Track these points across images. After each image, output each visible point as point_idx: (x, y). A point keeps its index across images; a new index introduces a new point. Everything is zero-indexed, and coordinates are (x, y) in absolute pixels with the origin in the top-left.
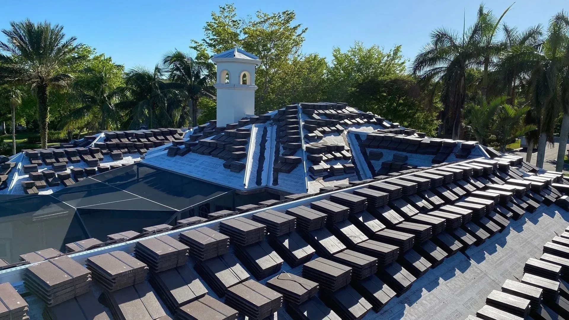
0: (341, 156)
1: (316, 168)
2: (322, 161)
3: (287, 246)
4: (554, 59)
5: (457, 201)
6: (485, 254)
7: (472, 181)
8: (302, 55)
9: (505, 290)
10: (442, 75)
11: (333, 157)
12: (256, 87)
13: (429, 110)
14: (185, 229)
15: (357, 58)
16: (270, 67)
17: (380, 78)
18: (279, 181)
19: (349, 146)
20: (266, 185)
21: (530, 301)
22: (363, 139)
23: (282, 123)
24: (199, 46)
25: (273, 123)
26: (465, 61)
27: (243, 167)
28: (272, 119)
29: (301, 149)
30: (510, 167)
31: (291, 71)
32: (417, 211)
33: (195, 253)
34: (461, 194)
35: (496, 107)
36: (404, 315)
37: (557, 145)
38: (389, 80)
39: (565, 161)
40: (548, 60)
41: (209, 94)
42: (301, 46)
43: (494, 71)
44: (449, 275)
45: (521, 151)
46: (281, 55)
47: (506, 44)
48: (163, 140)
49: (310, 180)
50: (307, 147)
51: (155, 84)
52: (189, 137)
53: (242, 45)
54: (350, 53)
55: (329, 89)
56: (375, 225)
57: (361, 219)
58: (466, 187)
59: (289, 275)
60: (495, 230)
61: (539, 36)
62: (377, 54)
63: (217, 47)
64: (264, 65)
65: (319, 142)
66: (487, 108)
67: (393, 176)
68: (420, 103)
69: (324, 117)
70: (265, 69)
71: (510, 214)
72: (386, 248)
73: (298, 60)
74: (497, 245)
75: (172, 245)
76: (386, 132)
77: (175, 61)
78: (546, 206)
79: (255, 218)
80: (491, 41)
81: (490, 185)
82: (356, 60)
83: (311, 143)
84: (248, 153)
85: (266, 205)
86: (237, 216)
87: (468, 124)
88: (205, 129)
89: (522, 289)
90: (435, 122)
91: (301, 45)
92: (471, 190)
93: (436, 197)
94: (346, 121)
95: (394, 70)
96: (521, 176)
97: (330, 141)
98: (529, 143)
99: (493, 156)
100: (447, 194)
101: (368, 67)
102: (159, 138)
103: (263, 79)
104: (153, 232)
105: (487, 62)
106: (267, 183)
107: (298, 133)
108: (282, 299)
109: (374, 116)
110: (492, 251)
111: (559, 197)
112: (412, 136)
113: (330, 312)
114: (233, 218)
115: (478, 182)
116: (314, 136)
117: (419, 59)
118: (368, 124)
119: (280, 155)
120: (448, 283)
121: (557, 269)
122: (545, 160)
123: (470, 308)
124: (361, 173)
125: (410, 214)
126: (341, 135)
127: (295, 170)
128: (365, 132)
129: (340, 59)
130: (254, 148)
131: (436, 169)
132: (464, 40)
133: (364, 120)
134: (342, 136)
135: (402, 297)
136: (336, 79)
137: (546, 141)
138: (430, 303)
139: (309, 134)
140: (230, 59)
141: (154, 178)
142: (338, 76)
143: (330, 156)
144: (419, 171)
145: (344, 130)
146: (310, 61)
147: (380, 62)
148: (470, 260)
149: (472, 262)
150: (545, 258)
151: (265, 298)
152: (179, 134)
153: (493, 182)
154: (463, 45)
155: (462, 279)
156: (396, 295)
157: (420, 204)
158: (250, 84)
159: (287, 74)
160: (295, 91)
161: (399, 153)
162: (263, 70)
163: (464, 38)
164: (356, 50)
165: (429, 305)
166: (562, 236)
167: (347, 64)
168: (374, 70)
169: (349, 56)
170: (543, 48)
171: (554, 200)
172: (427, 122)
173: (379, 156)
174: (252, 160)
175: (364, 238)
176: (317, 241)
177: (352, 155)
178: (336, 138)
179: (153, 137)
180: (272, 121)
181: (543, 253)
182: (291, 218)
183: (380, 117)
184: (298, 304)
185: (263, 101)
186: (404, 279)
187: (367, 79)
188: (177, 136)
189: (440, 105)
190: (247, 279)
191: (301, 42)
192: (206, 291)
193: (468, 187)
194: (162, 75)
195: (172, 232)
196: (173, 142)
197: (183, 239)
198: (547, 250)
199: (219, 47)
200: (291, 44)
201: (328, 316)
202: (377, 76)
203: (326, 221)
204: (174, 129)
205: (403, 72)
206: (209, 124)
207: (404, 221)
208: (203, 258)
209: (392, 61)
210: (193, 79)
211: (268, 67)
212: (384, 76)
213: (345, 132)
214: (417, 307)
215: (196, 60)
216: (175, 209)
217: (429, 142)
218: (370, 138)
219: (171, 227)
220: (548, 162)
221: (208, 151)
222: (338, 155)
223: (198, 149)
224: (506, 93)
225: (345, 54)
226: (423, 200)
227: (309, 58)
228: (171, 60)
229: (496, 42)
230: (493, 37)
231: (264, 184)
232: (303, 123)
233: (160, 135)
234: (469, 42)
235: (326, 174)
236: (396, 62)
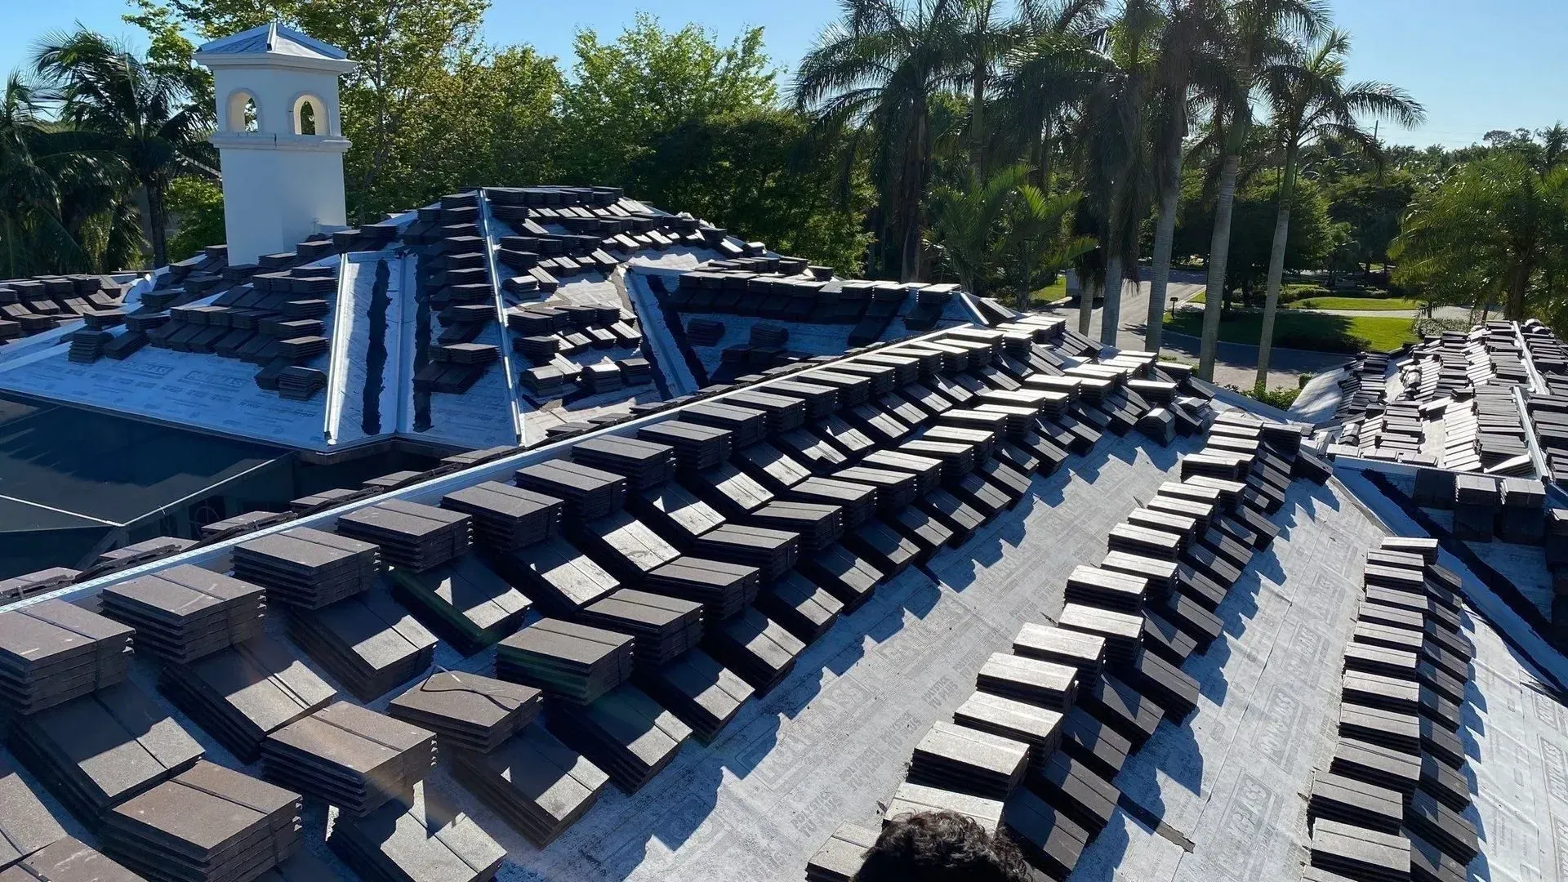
0: (613, 337)
1: (541, 373)
2: (557, 355)
3: (448, 598)
4: (1134, 68)
5: (905, 438)
6: (973, 566)
7: (942, 386)
8: (484, 50)
9: (1022, 651)
10: (871, 109)
11: (589, 341)
12: (347, 143)
13: (843, 208)
14: (119, 575)
15: (646, 62)
16: (389, 84)
17: (711, 119)
18: (435, 417)
19: (634, 309)
20: (396, 431)
21: (1076, 669)
22: (671, 287)
23: (432, 249)
24: (155, 15)
25: (404, 248)
26: (926, 74)
27: (320, 384)
28: (403, 237)
29: (493, 323)
30: (1033, 344)
31: (455, 96)
32: (806, 472)
33: (154, 643)
34: (915, 420)
35: (1003, 192)
36: (778, 743)
37: (1146, 286)
38: (734, 125)
39: (1166, 327)
40: (1120, 72)
41: (202, 166)
42: (481, 22)
43: (995, 99)
44: (887, 627)
45: (1067, 305)
46: (421, 49)
47: (1023, 27)
48: (55, 311)
49: (525, 410)
50: (510, 317)
51: (11, 136)
52: (139, 300)
53: (297, 14)
54: (624, 46)
55: (570, 147)
56: (697, 517)
57: (659, 504)
58: (926, 400)
59: (456, 677)
60: (996, 505)
61: (1098, 9)
62: (699, 52)
63: (216, 21)
64: (372, 78)
65: (548, 300)
66: (980, 198)
67: (743, 384)
68: (818, 187)
69: (557, 227)
70: (375, 88)
71: (1031, 464)
72: (725, 574)
73: (473, 64)
74: (1002, 541)
75: (76, 627)
76: (730, 268)
77: (76, 62)
78: (1116, 437)
79: (347, 528)
80: (987, 20)
81: (986, 392)
82: (642, 66)
83: (523, 305)
84: (331, 339)
85: (381, 486)
86: (288, 525)
87: (938, 241)
88: (193, 273)
89: (1060, 643)
90: (859, 237)
91: (479, 18)
92: (940, 409)
93: (854, 431)
94: (621, 238)
95: (748, 97)
96: (1060, 367)
97: (579, 297)
98: (1084, 285)
99: (995, 319)
100: (882, 422)
101: (677, 87)
102: (39, 305)
103: (372, 120)
104: (13, 595)
105: (981, 77)
106: (398, 423)
107: (484, 277)
108: (434, 745)
109: (697, 225)
110: (991, 557)
111: (1144, 412)
112: (800, 276)
113: (575, 762)
114: (277, 533)
115: (957, 387)
116: (533, 284)
117: (811, 67)
118: (682, 246)
119: (434, 342)
120: (885, 646)
121: (1137, 586)
122: (1121, 324)
123: (940, 704)
124: (669, 381)
125: (788, 480)
126: (610, 278)
127: (480, 382)
128: (674, 267)
129: (597, 62)
130: (351, 323)
131: (852, 358)
132: (921, 16)
133: (670, 236)
134: (612, 281)
135: (770, 697)
136: (589, 121)
137: (1123, 277)
138: (842, 704)
139: (514, 279)
140: (254, 55)
141: (30, 430)
142: (593, 110)
143: (580, 339)
144: (811, 367)
145: (615, 264)
146: (511, 67)
147: (708, 75)
148: (939, 584)
149: (944, 588)
150: (1113, 562)
151: (383, 748)
152: (107, 291)
153: (994, 386)
154: (921, 29)
155: (920, 634)
156: (753, 694)
157: (813, 453)
158: (324, 133)
159: (444, 103)
160: (471, 154)
161: (764, 322)
162: (370, 91)
163: (921, 11)
164: (642, 37)
165: (840, 709)
166: (1150, 508)
167: (617, 76)
168: (694, 97)
169: (624, 55)
170: (1109, 41)
171: (1133, 421)
172: (838, 239)
173: (712, 335)
174: (346, 362)
175: (667, 555)
176: (538, 575)
177: (642, 332)
178: (596, 287)
179: (19, 305)
180: (401, 244)
181: (1109, 551)
182: (456, 517)
183: (712, 227)
184: (483, 751)
185: (376, 184)
186: (775, 650)
187: (676, 119)
188: (100, 298)
189: (868, 192)
190: (327, 702)
191: (479, 11)
192: (201, 750)
193: (933, 400)
194: (36, 108)
195: (77, 587)
196: (86, 316)
197: (112, 605)
198: (1119, 544)
199: (222, 20)
200: (451, 17)
201: (572, 772)
202: (704, 114)
203: (559, 517)
204: (88, 277)
205: (771, 101)
206: (203, 257)
207: (771, 499)
208: (183, 657)
209: (740, 70)
210: (143, 122)
211: (383, 83)
212: (720, 113)
213: (621, 271)
214: (809, 718)
215: (151, 60)
216: (108, 522)
217: (839, 291)
218: (689, 284)
219: (73, 573)
220: (1128, 330)
221: (204, 339)
222: (603, 334)
223: (169, 337)
224: (1027, 157)
225: (609, 48)
226: (821, 442)
227: (506, 57)
228: (61, 58)
229: (1000, 22)
230: (992, 10)
231: (387, 427)
232: (496, 247)
233: (40, 298)
234: (934, 20)
235: (570, 389)
236: (752, 75)
